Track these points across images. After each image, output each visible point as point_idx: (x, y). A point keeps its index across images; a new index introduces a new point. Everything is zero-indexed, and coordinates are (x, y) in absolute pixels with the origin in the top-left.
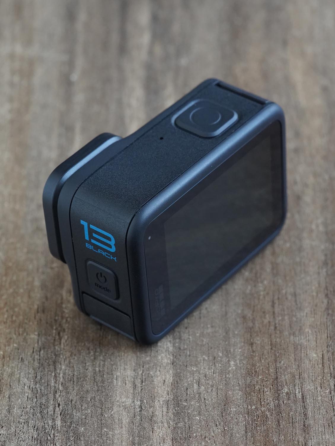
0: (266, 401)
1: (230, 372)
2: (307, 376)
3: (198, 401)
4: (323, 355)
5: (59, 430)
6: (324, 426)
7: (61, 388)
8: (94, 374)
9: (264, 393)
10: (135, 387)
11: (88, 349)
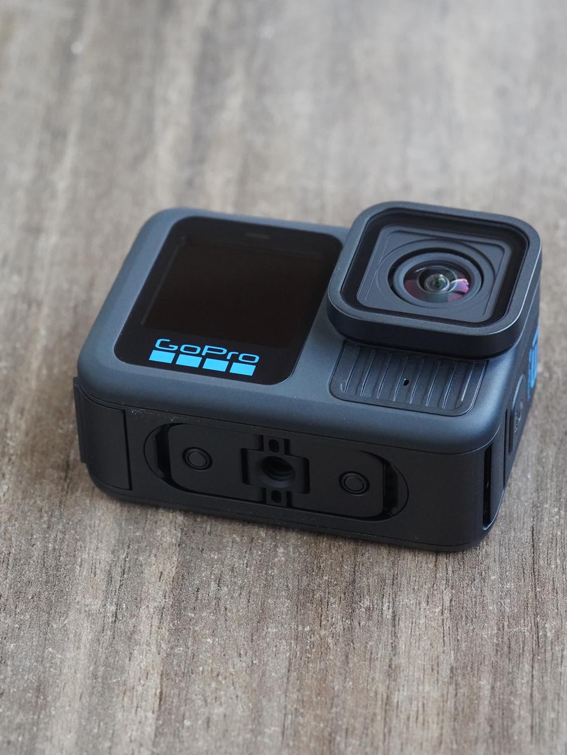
0: (330, 619)
1: (274, 566)
2: (405, 581)
3: (215, 611)
6: (424, 670)
8: (44, 554)
9: (328, 605)
10: (110, 581)
11: (40, 511)
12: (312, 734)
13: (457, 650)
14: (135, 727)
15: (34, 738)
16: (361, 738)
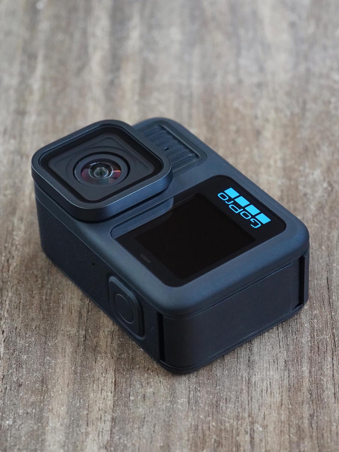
6: (269, 362)
8: (40, 302)
10: (80, 317)
11: (36, 277)
12: (206, 402)
13: (288, 350)
14: (101, 402)
15: (42, 410)
16: (235, 403)
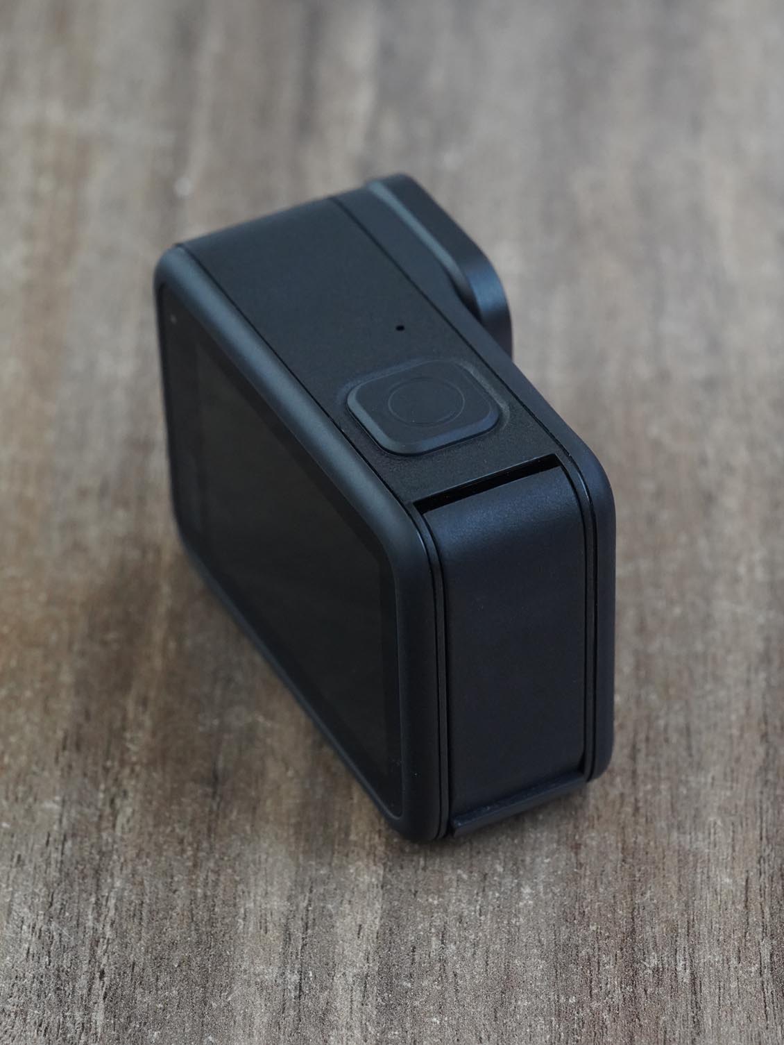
0: (603, 985)
1: (519, 912)
2: (706, 930)
3: (440, 979)
4: (749, 881)
5: (99, 1035)
7: (109, 934)
8: (191, 904)
9: (599, 966)
10: (288, 940)
11: (181, 842)
